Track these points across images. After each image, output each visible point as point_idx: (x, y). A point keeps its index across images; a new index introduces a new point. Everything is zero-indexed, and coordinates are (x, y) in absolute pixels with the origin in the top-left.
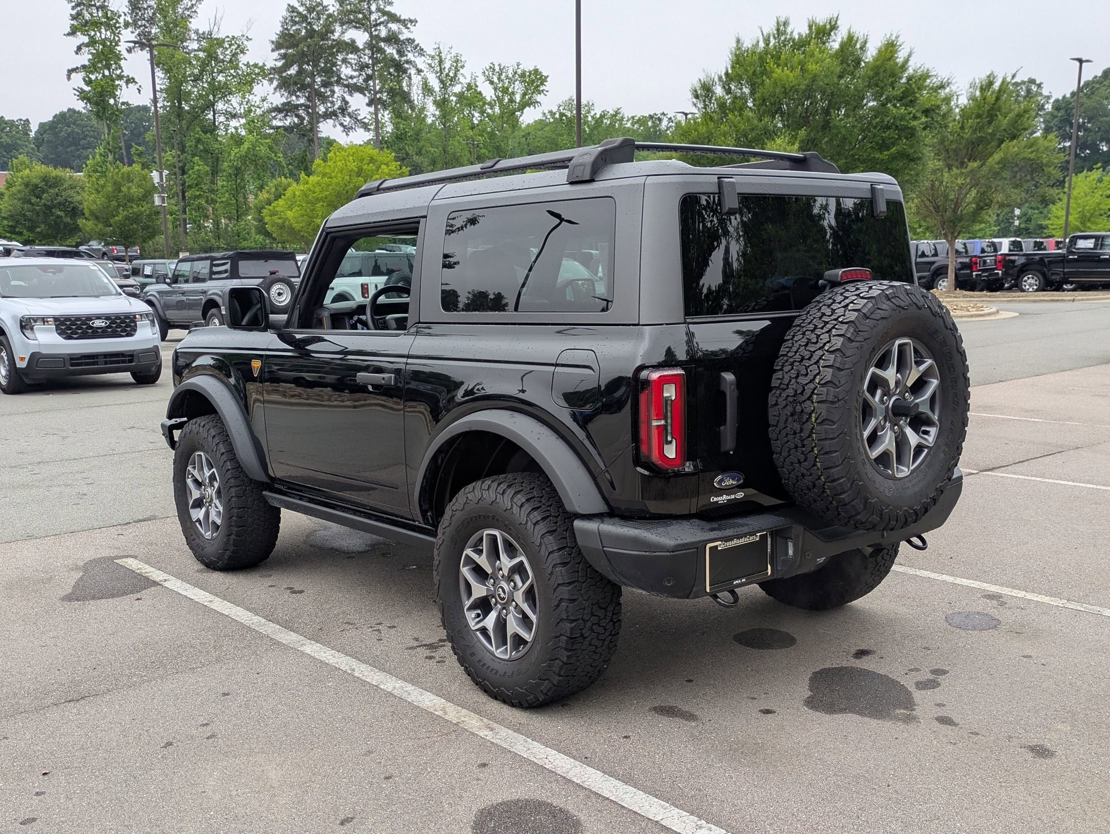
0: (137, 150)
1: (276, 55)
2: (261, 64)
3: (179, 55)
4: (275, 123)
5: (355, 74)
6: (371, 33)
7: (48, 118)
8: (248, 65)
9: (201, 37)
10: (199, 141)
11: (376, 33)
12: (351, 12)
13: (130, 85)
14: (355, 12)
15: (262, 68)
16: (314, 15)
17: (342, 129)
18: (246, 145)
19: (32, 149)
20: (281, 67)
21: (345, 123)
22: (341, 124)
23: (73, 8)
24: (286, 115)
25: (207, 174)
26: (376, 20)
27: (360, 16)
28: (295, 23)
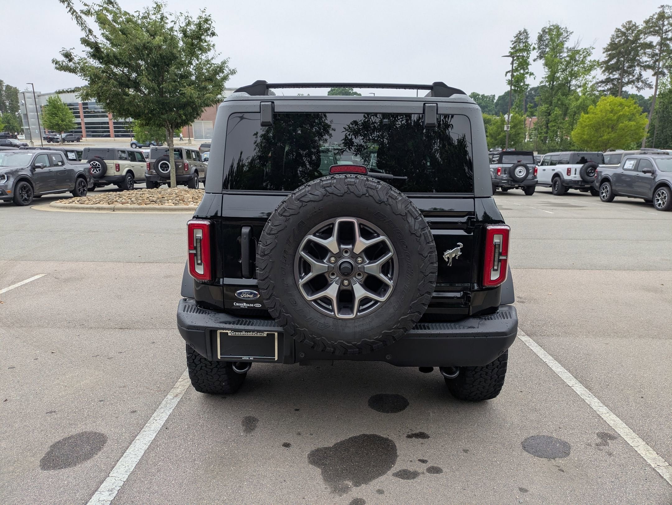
0: (530, 105)
1: (605, 55)
2: (597, 60)
3: (556, 60)
4: (600, 89)
5: (648, 59)
6: (662, 36)
7: (502, 94)
8: (590, 61)
9: (569, 50)
10: (559, 100)
11: (666, 36)
12: (651, 27)
13: (531, 76)
14: (654, 27)
15: (598, 62)
16: (630, 32)
17: (636, 89)
18: (580, 100)
19: (494, 107)
20: (607, 60)
21: (639, 86)
22: (637, 87)
23: (513, 44)
24: (607, 84)
25: (561, 115)
26: (666, 29)
27: (657, 28)
28: (618, 37)
